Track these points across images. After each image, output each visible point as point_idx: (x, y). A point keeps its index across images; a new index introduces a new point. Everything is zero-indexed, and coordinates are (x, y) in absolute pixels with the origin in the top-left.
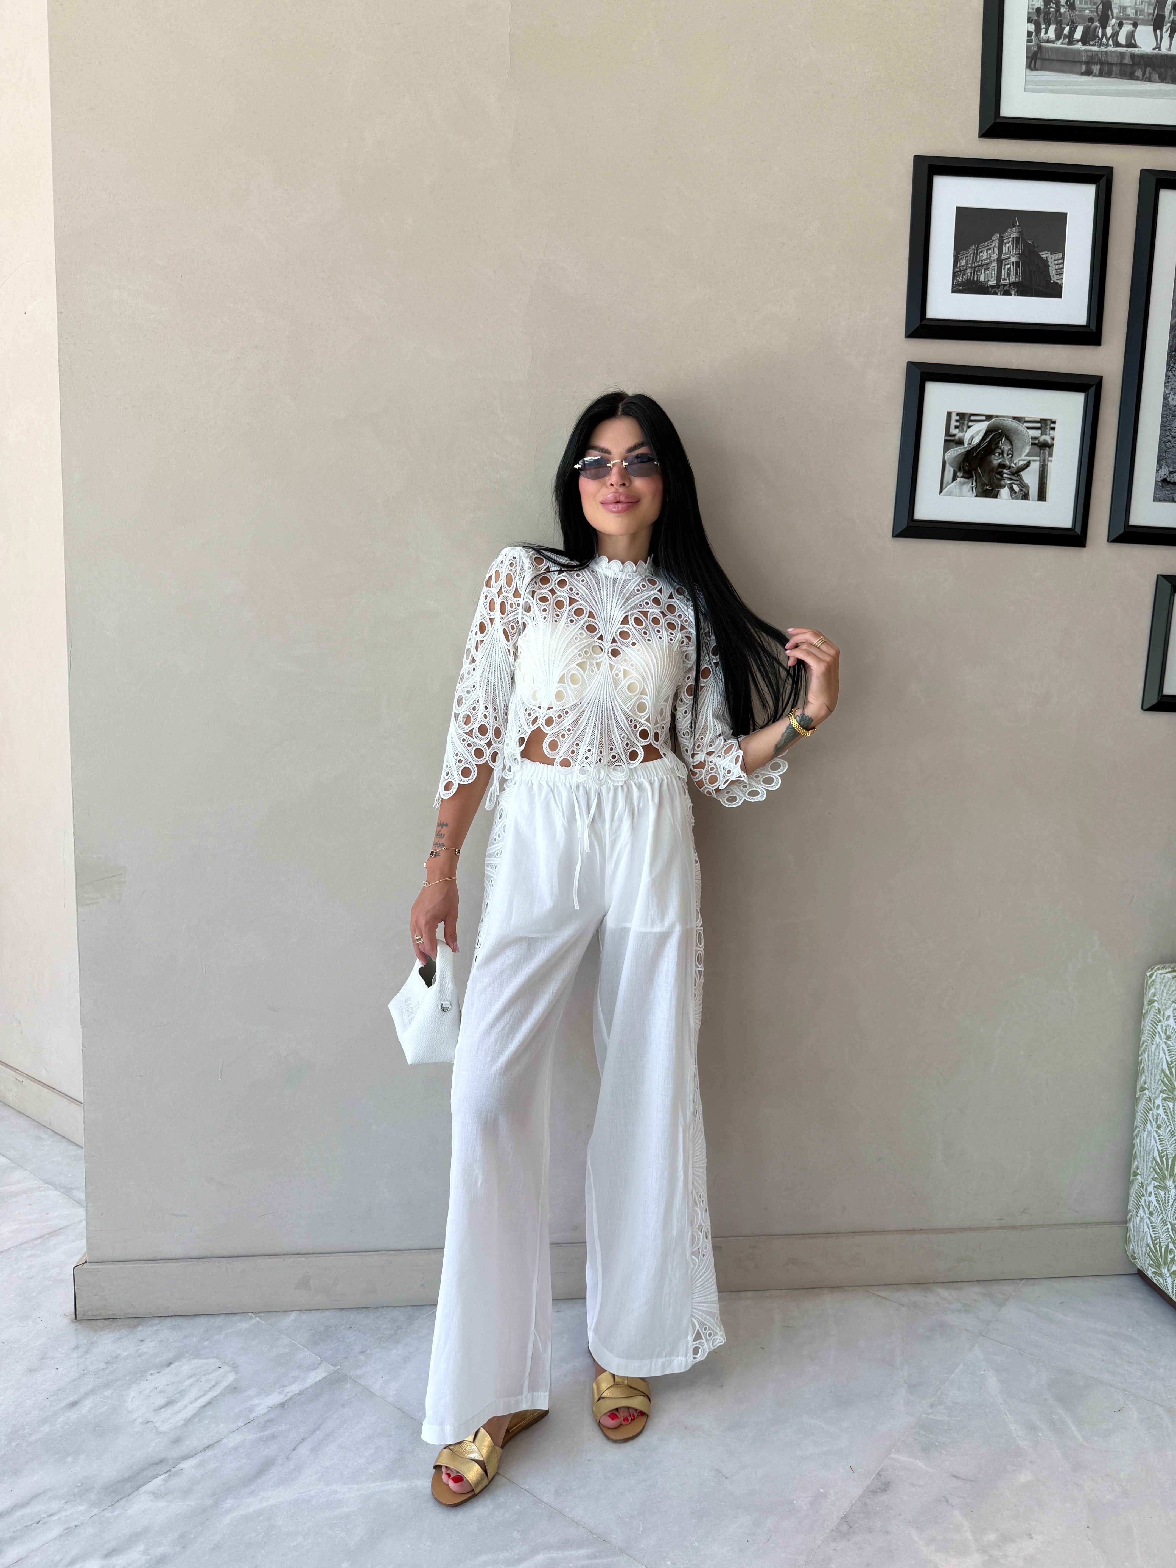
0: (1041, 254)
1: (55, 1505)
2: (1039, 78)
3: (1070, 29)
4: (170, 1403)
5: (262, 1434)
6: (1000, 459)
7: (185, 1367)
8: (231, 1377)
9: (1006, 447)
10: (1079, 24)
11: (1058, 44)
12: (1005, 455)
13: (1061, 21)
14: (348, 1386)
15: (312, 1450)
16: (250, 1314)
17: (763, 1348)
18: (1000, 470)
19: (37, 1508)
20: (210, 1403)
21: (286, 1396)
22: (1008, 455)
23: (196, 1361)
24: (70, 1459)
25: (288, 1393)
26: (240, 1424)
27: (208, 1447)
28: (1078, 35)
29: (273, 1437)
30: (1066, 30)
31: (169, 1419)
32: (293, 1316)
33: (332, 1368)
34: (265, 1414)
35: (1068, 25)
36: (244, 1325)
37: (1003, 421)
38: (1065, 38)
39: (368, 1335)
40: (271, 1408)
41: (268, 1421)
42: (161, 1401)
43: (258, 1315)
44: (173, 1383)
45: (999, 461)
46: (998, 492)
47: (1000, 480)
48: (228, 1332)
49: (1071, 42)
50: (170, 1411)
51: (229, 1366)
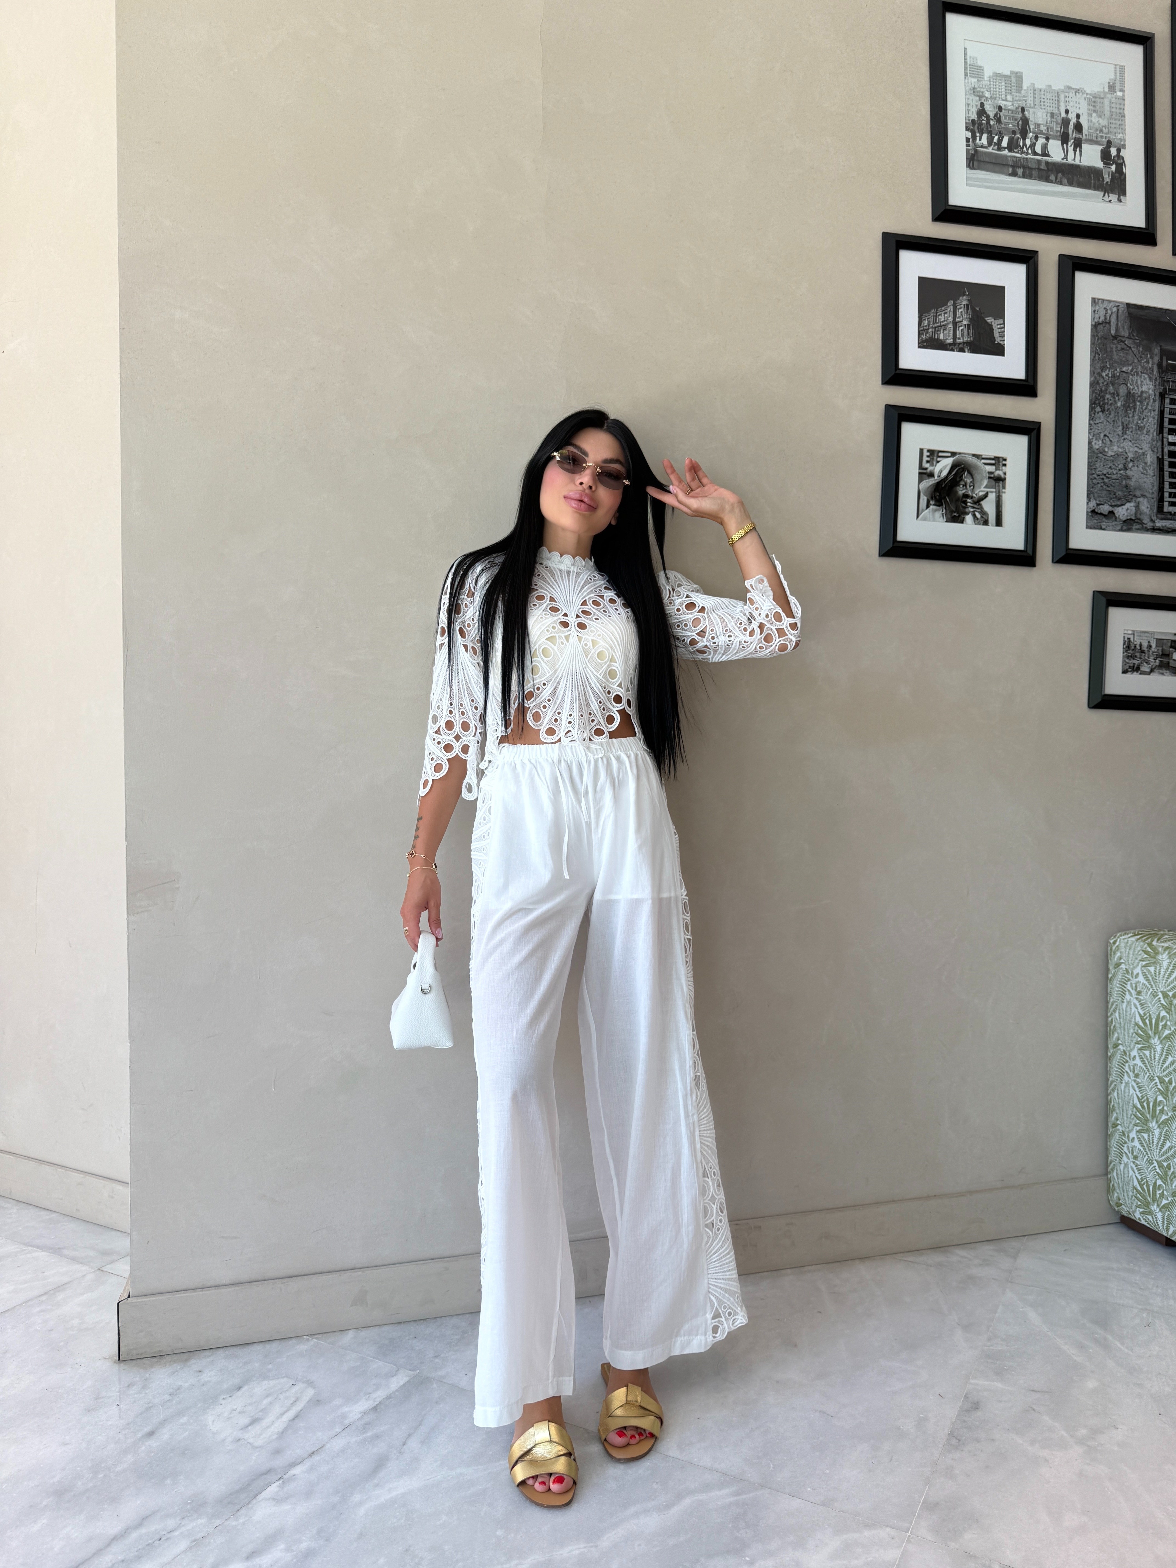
0: (986, 319)
1: (171, 1523)
2: (974, 176)
3: (999, 138)
4: (254, 1421)
5: (364, 1435)
6: (964, 490)
7: (259, 1388)
8: (310, 1393)
9: (969, 480)
10: (1005, 135)
11: (990, 150)
12: (968, 487)
13: (991, 131)
14: (435, 1386)
15: (423, 1442)
16: (305, 1337)
17: (820, 1312)
18: (964, 499)
19: (153, 1527)
20: (297, 1416)
21: (375, 1401)
22: (970, 486)
23: (266, 1382)
24: (168, 1481)
25: (375, 1398)
26: (338, 1430)
27: (313, 1453)
28: (1005, 143)
29: (377, 1436)
30: (996, 139)
31: (261, 1434)
32: (351, 1334)
33: (411, 1373)
34: (359, 1419)
35: (996, 135)
36: (303, 1347)
37: (964, 458)
38: (994, 146)
39: (436, 1342)
40: (364, 1413)
41: (366, 1424)
42: (244, 1420)
43: (314, 1337)
44: (250, 1404)
45: (964, 491)
46: (964, 518)
47: (965, 508)
48: (288, 1354)
49: (1000, 148)
50: (257, 1428)
51: (303, 1382)
